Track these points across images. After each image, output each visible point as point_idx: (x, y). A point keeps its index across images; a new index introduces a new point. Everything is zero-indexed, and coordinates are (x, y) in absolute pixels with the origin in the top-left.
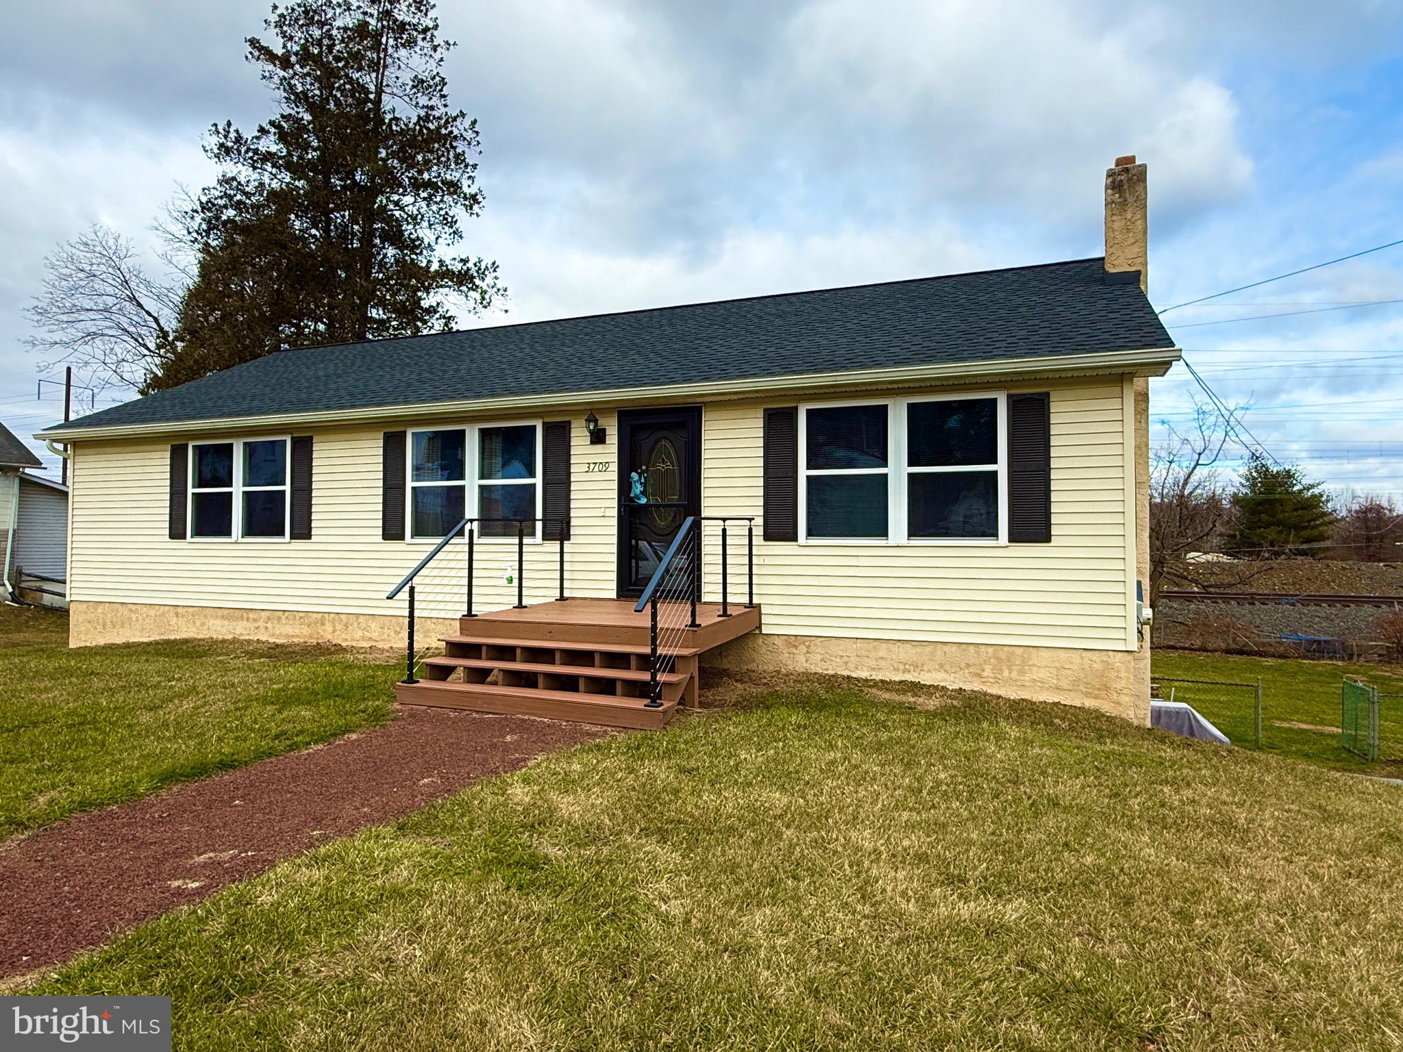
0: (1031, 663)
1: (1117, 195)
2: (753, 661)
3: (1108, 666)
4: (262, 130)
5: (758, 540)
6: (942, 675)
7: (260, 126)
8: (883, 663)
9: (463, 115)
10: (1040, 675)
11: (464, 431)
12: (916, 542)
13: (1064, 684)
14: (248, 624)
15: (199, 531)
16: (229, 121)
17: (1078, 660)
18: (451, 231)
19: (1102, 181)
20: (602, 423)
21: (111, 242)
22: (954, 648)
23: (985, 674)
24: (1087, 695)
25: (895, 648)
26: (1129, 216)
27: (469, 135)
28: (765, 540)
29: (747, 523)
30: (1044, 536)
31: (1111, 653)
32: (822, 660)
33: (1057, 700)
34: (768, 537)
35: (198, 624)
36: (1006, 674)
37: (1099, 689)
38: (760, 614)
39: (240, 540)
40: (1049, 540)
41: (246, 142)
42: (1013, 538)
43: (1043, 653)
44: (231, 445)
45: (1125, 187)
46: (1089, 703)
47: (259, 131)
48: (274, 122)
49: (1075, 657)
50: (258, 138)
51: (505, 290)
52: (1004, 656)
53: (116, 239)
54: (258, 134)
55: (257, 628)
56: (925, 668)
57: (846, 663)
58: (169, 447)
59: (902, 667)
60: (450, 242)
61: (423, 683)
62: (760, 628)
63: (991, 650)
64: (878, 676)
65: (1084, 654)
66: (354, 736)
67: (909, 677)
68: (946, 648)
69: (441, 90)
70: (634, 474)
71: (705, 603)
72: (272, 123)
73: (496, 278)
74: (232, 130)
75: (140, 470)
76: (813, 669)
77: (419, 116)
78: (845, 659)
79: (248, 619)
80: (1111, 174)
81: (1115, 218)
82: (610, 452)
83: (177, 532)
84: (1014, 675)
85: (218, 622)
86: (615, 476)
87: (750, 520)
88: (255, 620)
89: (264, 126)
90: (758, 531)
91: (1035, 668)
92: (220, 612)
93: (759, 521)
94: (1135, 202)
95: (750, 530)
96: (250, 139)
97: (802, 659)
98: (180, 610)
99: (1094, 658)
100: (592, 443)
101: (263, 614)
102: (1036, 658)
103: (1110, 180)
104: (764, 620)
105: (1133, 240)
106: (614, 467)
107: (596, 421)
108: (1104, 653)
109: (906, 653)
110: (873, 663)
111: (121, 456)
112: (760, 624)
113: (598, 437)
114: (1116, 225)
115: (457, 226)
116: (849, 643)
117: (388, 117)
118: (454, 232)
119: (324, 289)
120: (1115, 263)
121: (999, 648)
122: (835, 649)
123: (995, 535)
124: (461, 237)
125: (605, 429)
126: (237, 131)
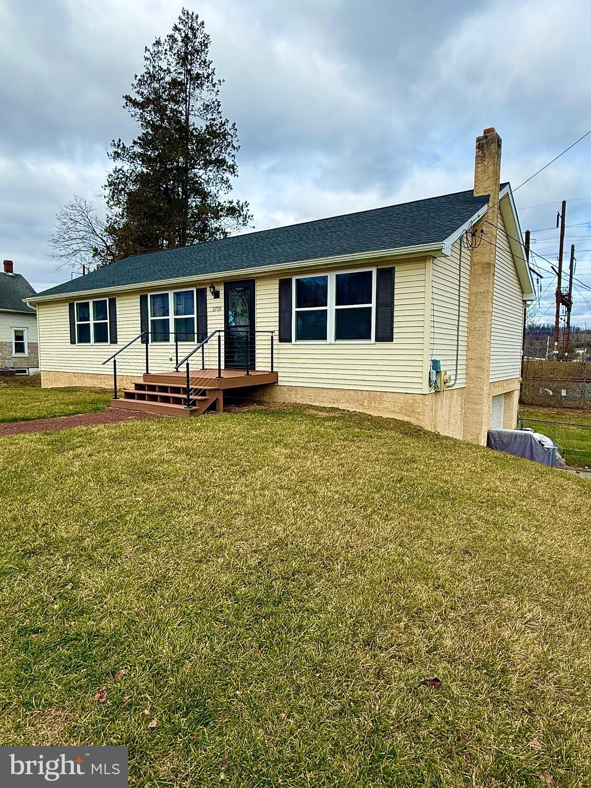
0: (383, 399)
1: (481, 152)
2: (275, 398)
3: (415, 401)
4: (135, 143)
5: (276, 342)
6: (348, 405)
7: (134, 141)
8: (325, 399)
9: (227, 121)
10: (387, 405)
11: (168, 293)
12: (339, 342)
13: (396, 409)
14: (98, 381)
15: (80, 341)
16: (120, 139)
17: (402, 399)
18: (227, 186)
19: (475, 144)
20: (217, 288)
21: (83, 204)
22: (353, 392)
23: (365, 405)
24: (406, 415)
25: (329, 392)
26: (486, 164)
27: (232, 132)
28: (280, 341)
29: (271, 334)
30: (390, 339)
31: (416, 395)
32: (302, 397)
33: (393, 417)
34: (281, 340)
35: (82, 380)
36: (373, 404)
37: (411, 412)
38: (277, 376)
39: (94, 344)
40: (392, 341)
41: (127, 149)
42: (377, 340)
43: (390, 395)
44: (88, 302)
45: (485, 147)
46: (406, 419)
47: (133, 143)
48: (140, 137)
49: (401, 397)
50: (132, 147)
51: (252, 216)
52: (374, 396)
53: (85, 202)
54: (132, 145)
55: (101, 382)
56: (341, 401)
57: (311, 399)
58: (68, 304)
59: (332, 401)
60: (226, 192)
61: (121, 399)
62: (277, 382)
63: (367, 393)
64: (323, 405)
65: (406, 395)
66: (80, 415)
67: (335, 406)
68: (350, 392)
69: (218, 109)
70: (230, 312)
71: (257, 371)
72: (139, 138)
73: (248, 210)
74: (121, 143)
75: (59, 314)
76: (298, 401)
77: (206, 125)
78: (310, 397)
79: (98, 379)
80: (478, 140)
81: (479, 165)
82: (221, 302)
83: (73, 342)
84: (376, 405)
85: (88, 380)
86: (223, 313)
87: (272, 332)
88: (101, 379)
89: (136, 140)
90: (276, 338)
91: (385, 402)
92: (89, 375)
93: (277, 333)
94: (490, 155)
95: (272, 337)
96: (129, 147)
97: (293, 396)
98: (76, 374)
99: (410, 398)
100: (215, 298)
101: (103, 376)
102: (386, 397)
103: (478, 143)
104: (279, 379)
105: (487, 178)
106: (223, 309)
107: (214, 288)
108: (414, 395)
109: (333, 394)
110: (321, 399)
111: (53, 309)
112: (277, 381)
113: (216, 295)
114: (479, 170)
115: (229, 183)
116: (312, 390)
117: (191, 128)
118: (228, 186)
119: (160, 223)
120: (478, 191)
121: (371, 392)
122: (307, 392)
123: (369, 338)
124: (231, 189)
125: (219, 291)
126: (123, 144)
